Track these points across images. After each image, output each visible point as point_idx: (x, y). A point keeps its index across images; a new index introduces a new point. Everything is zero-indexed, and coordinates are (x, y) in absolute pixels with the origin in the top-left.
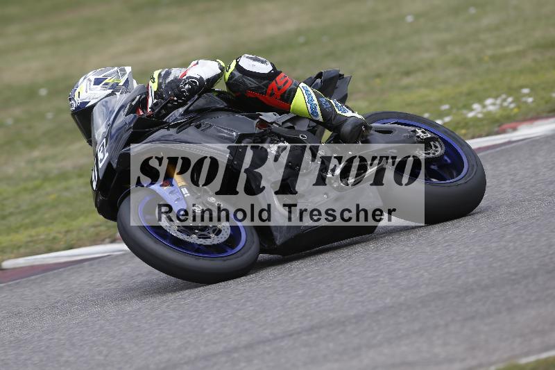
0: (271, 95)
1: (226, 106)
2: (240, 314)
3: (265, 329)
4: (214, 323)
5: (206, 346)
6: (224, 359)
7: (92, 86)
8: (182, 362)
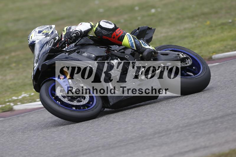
0: (114, 38)
1: (93, 43)
2: (218, 103)
3: (229, 110)
4: (208, 107)
5: (204, 116)
6: (211, 122)
7: (37, 34)
8: (194, 123)
